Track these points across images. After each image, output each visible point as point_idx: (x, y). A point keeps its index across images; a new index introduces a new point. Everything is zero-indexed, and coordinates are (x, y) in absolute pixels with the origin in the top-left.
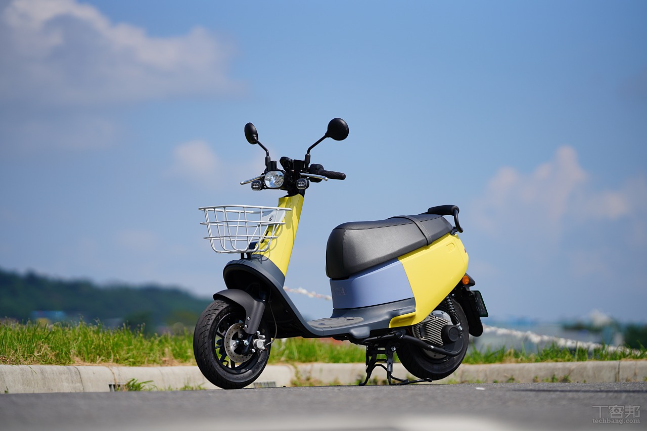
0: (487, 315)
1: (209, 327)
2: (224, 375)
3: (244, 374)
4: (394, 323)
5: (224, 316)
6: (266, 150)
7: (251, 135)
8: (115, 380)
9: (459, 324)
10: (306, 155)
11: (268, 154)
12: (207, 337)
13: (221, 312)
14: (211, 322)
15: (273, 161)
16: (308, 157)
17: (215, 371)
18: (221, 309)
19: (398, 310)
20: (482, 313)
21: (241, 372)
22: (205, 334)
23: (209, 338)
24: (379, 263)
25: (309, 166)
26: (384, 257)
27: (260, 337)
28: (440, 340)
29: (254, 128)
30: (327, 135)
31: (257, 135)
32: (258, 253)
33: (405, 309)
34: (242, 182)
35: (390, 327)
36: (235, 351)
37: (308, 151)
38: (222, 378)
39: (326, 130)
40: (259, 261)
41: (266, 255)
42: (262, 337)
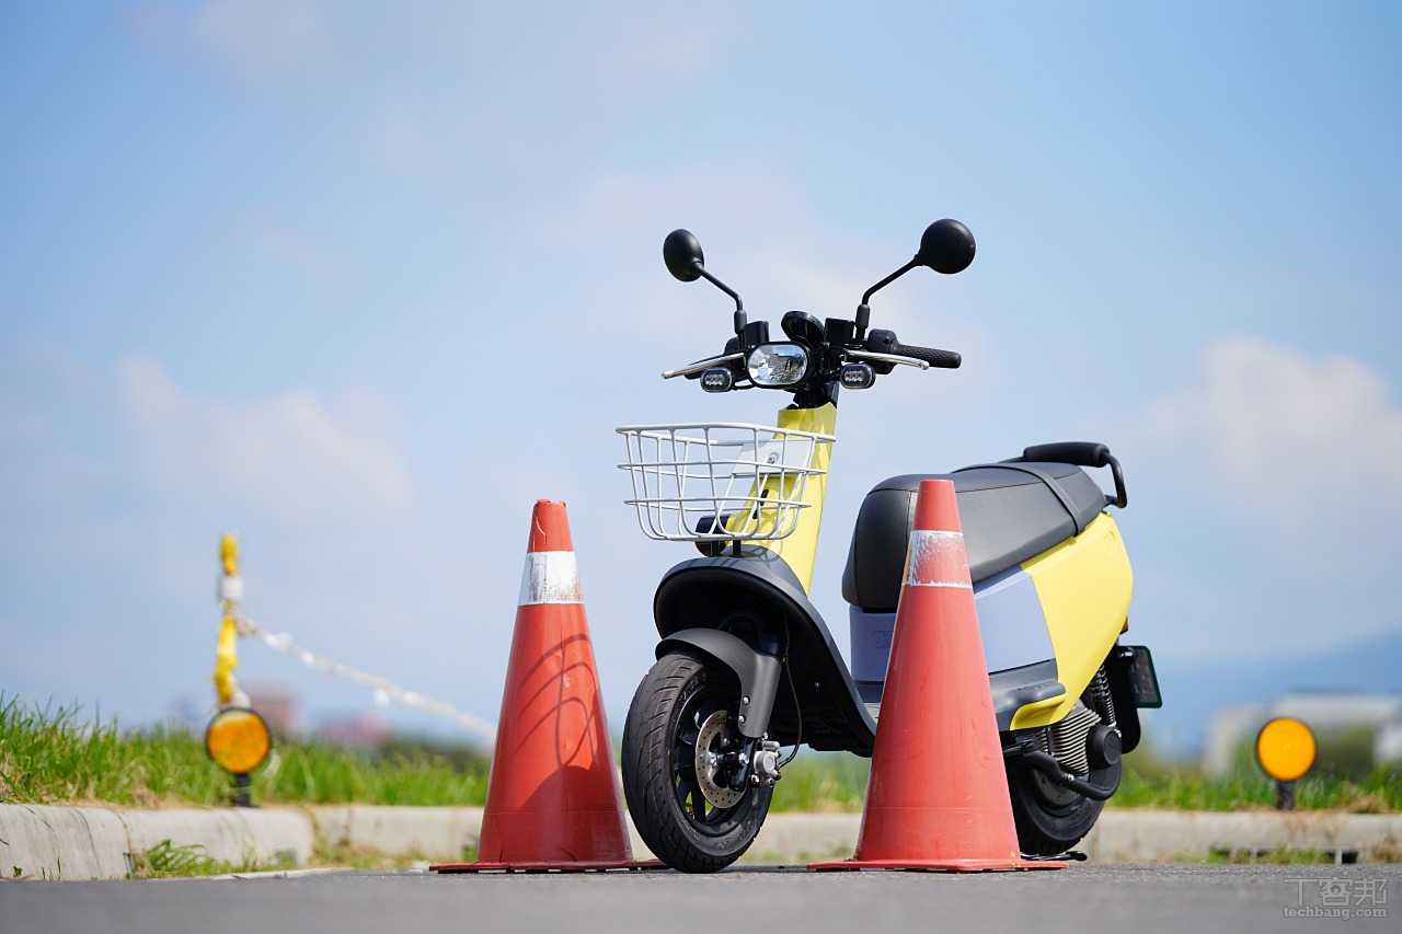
0: (1158, 704)
1: (665, 719)
2: (693, 837)
3: (728, 836)
4: (1023, 718)
5: (692, 692)
6: (734, 296)
7: (682, 258)
8: (129, 842)
9: (1115, 723)
10: (859, 308)
11: (739, 306)
12: (662, 745)
13: (688, 682)
14: (669, 707)
15: (758, 324)
16: (863, 313)
17: (676, 828)
18: (687, 674)
19: (1032, 688)
20: (1144, 699)
21: (721, 832)
22: (657, 735)
23: (666, 746)
24: (990, 574)
25: (866, 336)
26: (1000, 560)
27: (765, 746)
28: (1082, 761)
29: (693, 242)
30: (918, 261)
31: (702, 258)
32: (756, 543)
33: (1046, 685)
34: (667, 373)
35: (1012, 728)
36: (715, 779)
37: (865, 300)
38: (689, 844)
39: (916, 248)
40: (762, 560)
41: (774, 547)
42: (773, 746)
